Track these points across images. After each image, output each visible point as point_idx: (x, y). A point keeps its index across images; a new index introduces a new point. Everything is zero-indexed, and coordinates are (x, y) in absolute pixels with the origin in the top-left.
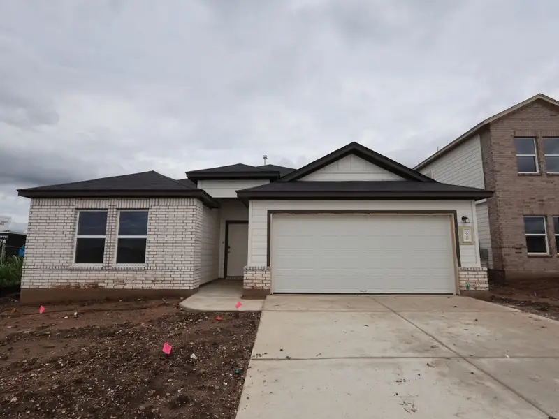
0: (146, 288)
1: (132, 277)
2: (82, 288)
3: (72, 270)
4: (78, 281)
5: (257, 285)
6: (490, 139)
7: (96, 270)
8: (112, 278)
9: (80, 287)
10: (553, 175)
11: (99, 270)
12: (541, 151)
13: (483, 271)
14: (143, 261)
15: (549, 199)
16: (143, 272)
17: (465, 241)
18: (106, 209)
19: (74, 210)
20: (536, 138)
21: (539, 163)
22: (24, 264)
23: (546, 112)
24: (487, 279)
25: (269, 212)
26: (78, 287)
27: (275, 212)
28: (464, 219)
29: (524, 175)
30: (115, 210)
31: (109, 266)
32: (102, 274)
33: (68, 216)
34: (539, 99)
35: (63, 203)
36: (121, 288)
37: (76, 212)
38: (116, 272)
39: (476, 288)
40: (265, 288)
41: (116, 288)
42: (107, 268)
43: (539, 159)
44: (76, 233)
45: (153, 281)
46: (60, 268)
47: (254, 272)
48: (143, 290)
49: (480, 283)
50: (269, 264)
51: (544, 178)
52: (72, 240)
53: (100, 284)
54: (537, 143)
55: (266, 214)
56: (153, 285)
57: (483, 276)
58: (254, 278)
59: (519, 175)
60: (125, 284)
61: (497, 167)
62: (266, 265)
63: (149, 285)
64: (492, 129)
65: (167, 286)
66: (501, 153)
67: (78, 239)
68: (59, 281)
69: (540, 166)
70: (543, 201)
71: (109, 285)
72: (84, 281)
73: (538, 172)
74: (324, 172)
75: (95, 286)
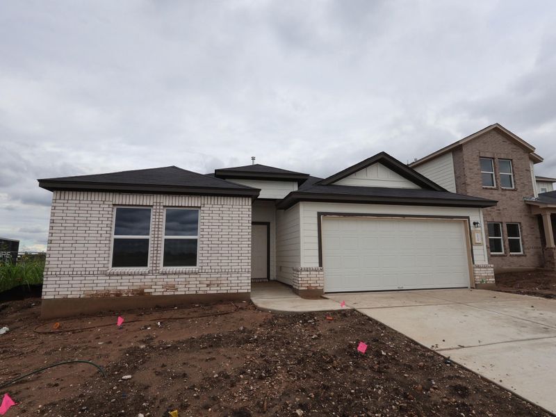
0: (200, 293)
1: (184, 281)
2: (124, 295)
3: (110, 275)
4: (119, 288)
5: (312, 285)
6: (462, 157)
7: (141, 275)
8: (160, 283)
9: (121, 294)
10: (506, 190)
11: (145, 275)
12: (497, 169)
13: (491, 267)
14: (194, 264)
15: (504, 209)
16: (196, 276)
17: (477, 242)
18: (149, 206)
19: (111, 206)
20: (493, 158)
21: (496, 179)
22: (46, 270)
23: (500, 138)
24: (493, 274)
25: (319, 214)
26: (118, 294)
27: (325, 214)
28: (474, 223)
29: (486, 188)
30: (162, 207)
31: (156, 270)
32: (148, 279)
33: (103, 213)
34: (496, 128)
35: (97, 198)
36: (172, 293)
37: (113, 208)
38: (165, 277)
39: (486, 281)
40: (319, 288)
41: (165, 294)
42: (154, 272)
43: (496, 176)
44: (113, 232)
45: (208, 285)
46: (95, 273)
47: (308, 273)
48: (197, 295)
49: (489, 277)
50: (321, 264)
51: (500, 192)
52: (110, 240)
53: (146, 291)
54: (494, 163)
55: (316, 216)
56: (208, 288)
57: (491, 272)
58: (308, 279)
59: (483, 188)
60: (176, 290)
61: (468, 181)
62: (318, 265)
63: (203, 289)
64: (464, 149)
65: (224, 290)
66: (470, 169)
67: (115, 240)
68: (94, 289)
69: (497, 182)
70: (499, 210)
71: (158, 291)
72: (127, 288)
73: (495, 186)
74: (355, 177)
75: (141, 293)
